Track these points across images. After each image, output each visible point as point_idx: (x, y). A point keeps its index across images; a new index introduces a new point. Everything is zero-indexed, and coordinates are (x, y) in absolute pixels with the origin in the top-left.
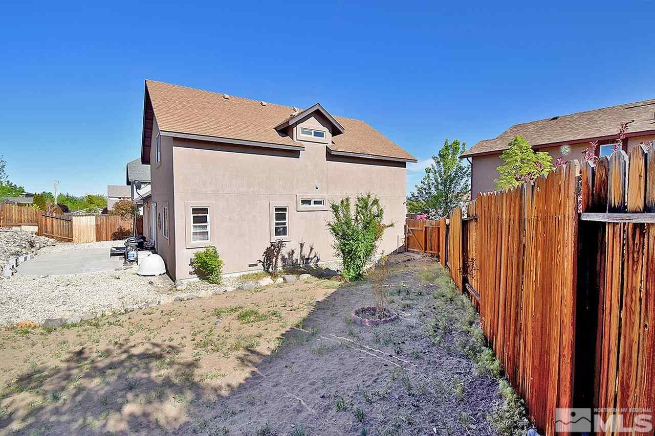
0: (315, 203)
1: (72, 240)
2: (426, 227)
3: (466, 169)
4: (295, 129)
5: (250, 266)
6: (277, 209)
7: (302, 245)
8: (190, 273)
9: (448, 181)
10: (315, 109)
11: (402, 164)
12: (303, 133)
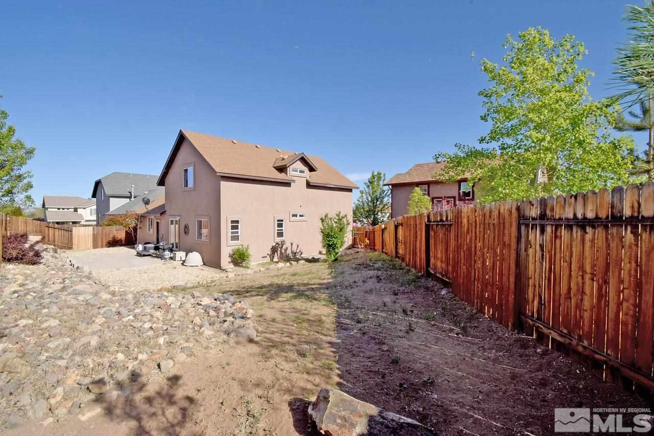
0: (300, 216)
1: (72, 248)
2: (366, 232)
3: (386, 192)
4: (288, 168)
5: (263, 257)
6: (278, 221)
7: (292, 244)
8: (229, 262)
9: (375, 199)
10: (300, 157)
11: (350, 190)
12: (293, 171)
